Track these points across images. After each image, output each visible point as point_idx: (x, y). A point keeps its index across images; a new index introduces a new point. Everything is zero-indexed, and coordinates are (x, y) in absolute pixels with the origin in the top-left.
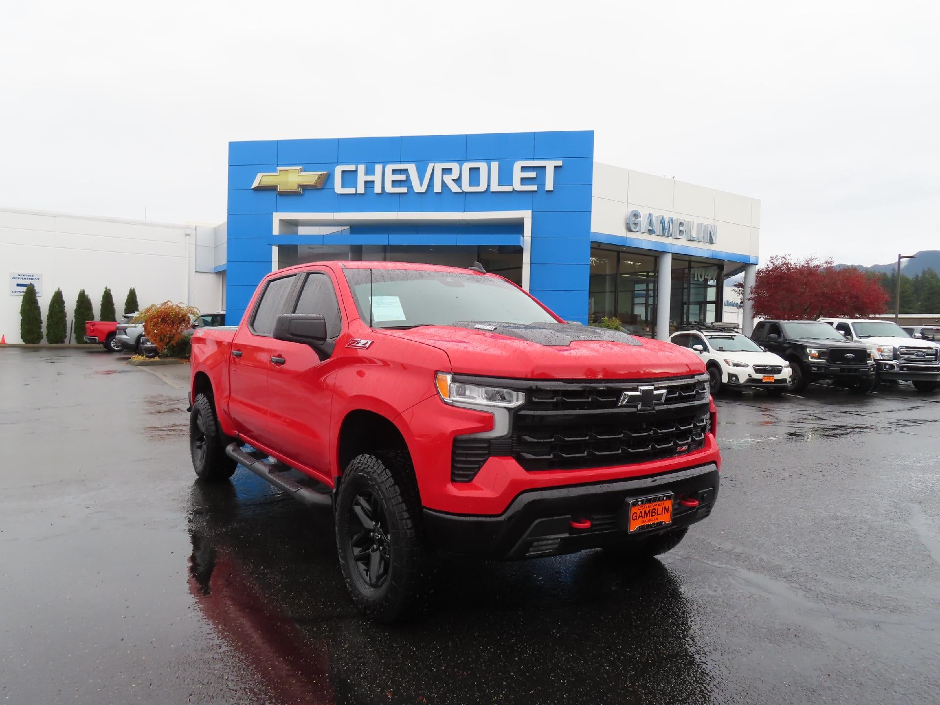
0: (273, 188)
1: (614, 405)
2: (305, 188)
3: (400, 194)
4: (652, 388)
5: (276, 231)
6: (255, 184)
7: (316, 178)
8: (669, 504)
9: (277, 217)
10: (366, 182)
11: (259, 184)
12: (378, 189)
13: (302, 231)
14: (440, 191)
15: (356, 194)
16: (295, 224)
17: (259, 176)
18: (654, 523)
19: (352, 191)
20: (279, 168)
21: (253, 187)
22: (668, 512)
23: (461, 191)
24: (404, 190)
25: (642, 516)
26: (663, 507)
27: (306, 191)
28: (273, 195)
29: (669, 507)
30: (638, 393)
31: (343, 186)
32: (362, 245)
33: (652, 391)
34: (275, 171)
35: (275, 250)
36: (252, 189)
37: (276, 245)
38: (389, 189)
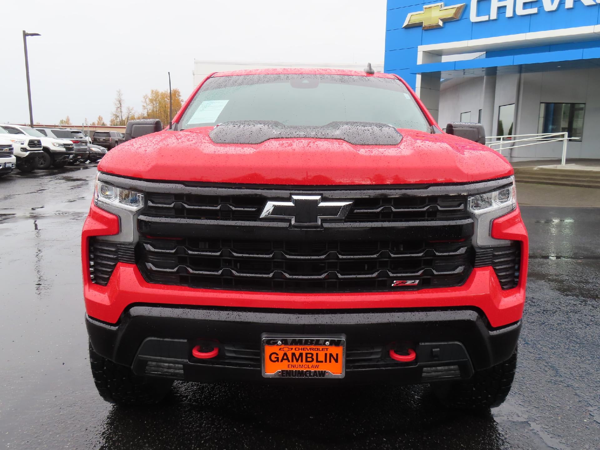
0: (419, 25)
1: (255, 216)
2: (445, 21)
3: (531, 15)
4: (318, 198)
5: (420, 61)
6: (405, 24)
7: (454, 11)
8: (338, 351)
9: (422, 49)
10: (499, 8)
11: (408, 23)
12: (509, 13)
13: (445, 59)
14: (571, 6)
15: (489, 21)
16: (439, 54)
17: (409, 15)
18: (310, 371)
19: (485, 18)
20: (425, 6)
21: (403, 27)
22: (336, 361)
23: (594, 3)
24: (534, 10)
25: (288, 359)
26: (326, 354)
27: (446, 24)
28: (419, 30)
29: (337, 355)
30: (291, 204)
31: (478, 14)
32: (496, 68)
33: (316, 202)
34: (422, 10)
35: (419, 78)
36: (403, 28)
37: (418, 74)
38: (520, 11)
